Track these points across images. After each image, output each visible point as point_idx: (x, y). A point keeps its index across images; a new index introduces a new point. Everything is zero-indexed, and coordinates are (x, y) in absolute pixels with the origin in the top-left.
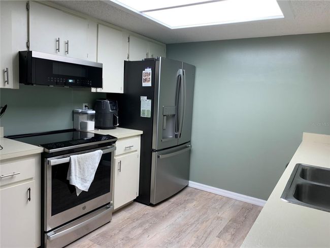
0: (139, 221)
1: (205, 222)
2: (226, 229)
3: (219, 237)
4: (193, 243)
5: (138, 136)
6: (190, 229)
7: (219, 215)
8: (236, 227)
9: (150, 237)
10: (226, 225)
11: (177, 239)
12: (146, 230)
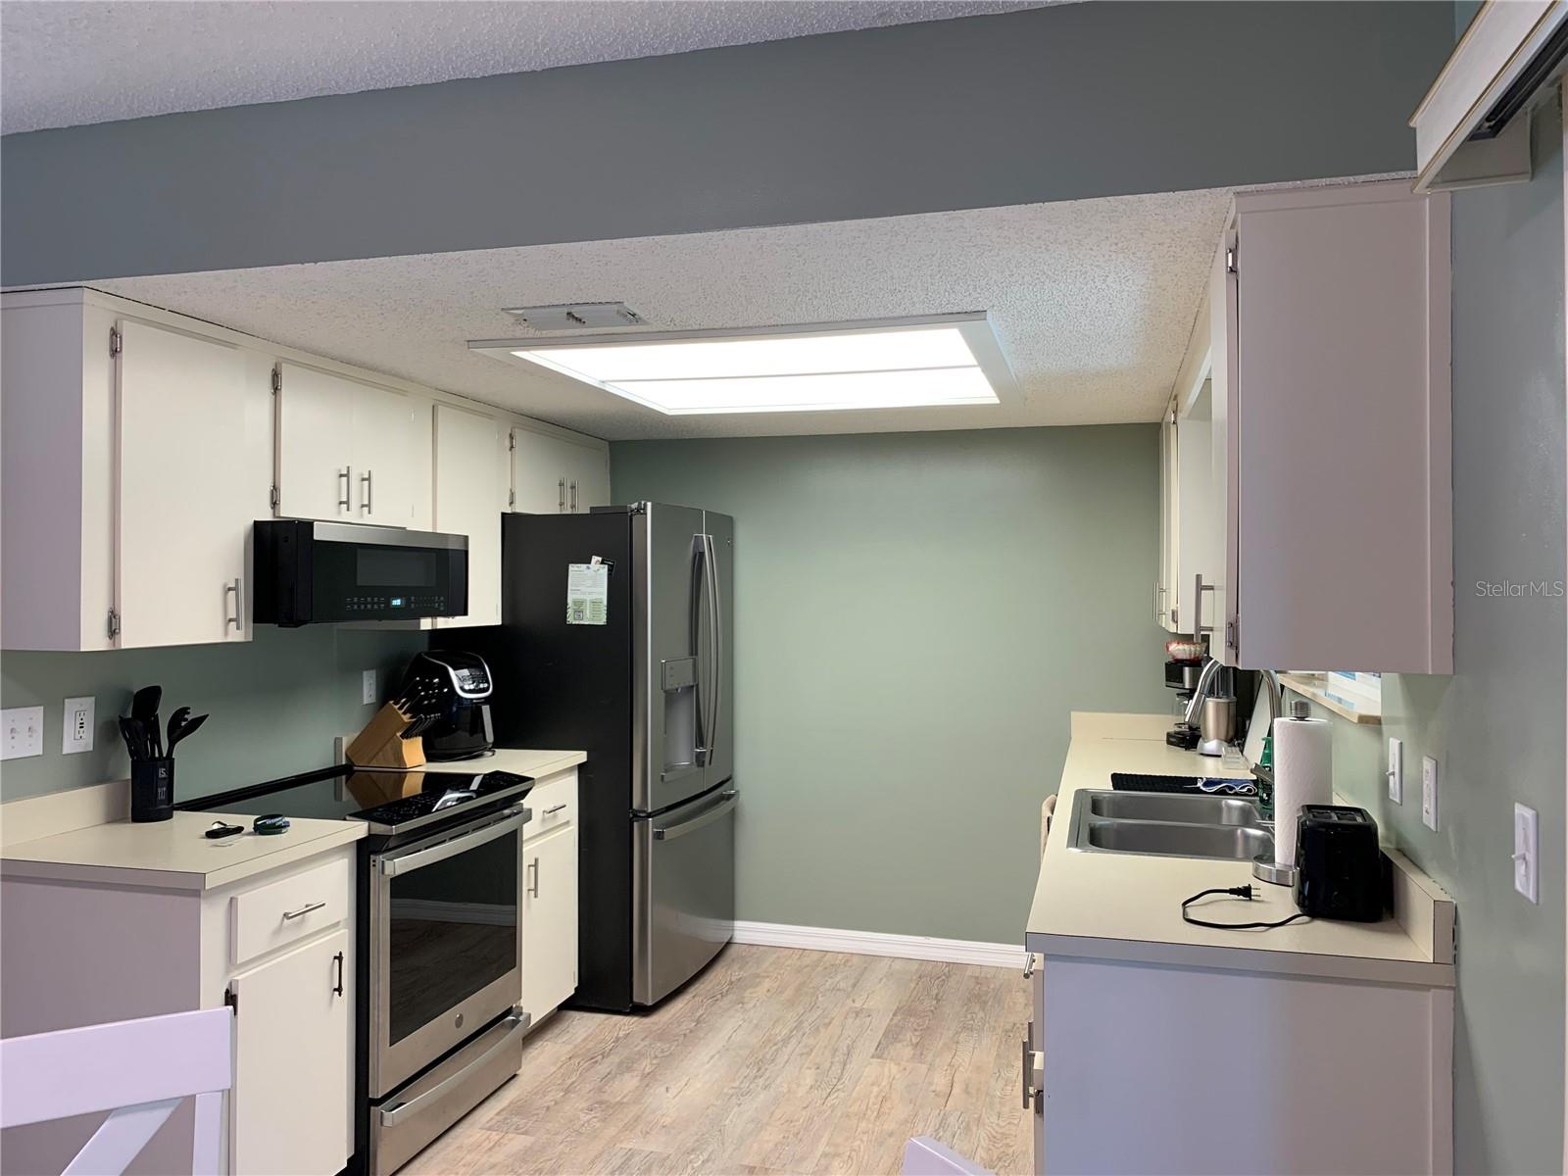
0: (615, 1059)
1: (822, 1030)
2: (892, 1035)
3: (879, 1057)
4: (809, 1081)
5: (570, 770)
6: (787, 1050)
7: (858, 1004)
8: (918, 1025)
9: (673, 1091)
10: (888, 1025)
11: (761, 1081)
12: (648, 1078)
